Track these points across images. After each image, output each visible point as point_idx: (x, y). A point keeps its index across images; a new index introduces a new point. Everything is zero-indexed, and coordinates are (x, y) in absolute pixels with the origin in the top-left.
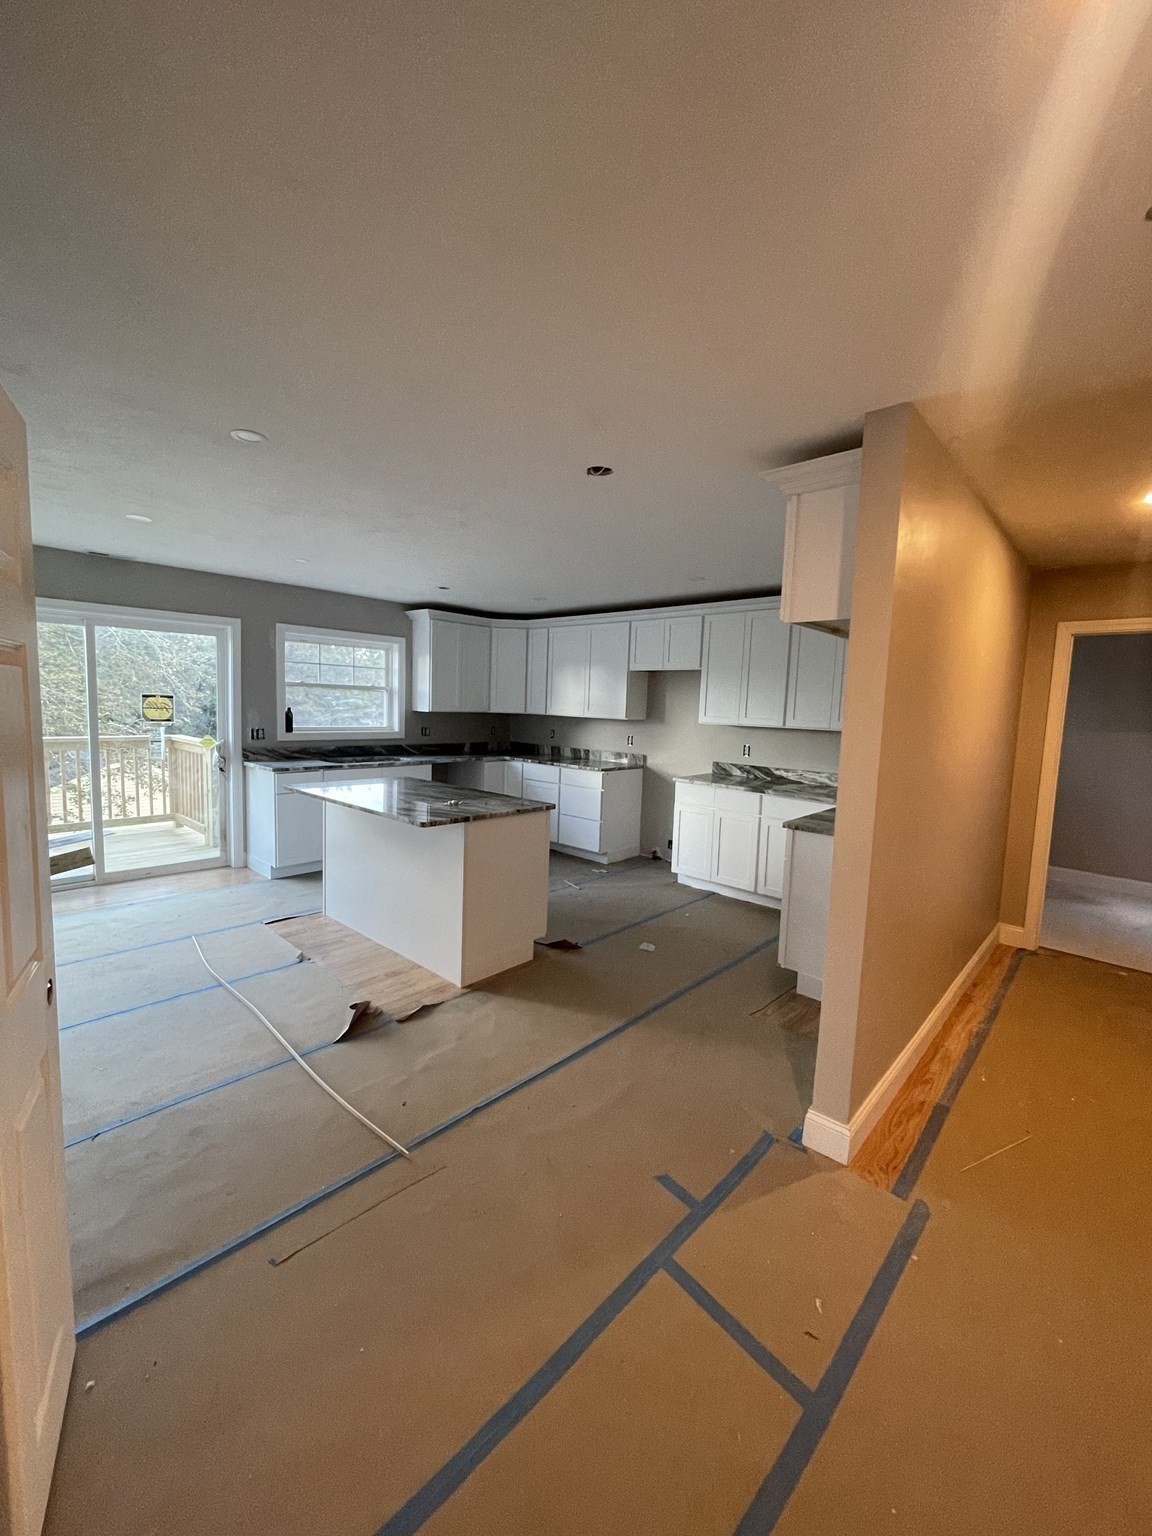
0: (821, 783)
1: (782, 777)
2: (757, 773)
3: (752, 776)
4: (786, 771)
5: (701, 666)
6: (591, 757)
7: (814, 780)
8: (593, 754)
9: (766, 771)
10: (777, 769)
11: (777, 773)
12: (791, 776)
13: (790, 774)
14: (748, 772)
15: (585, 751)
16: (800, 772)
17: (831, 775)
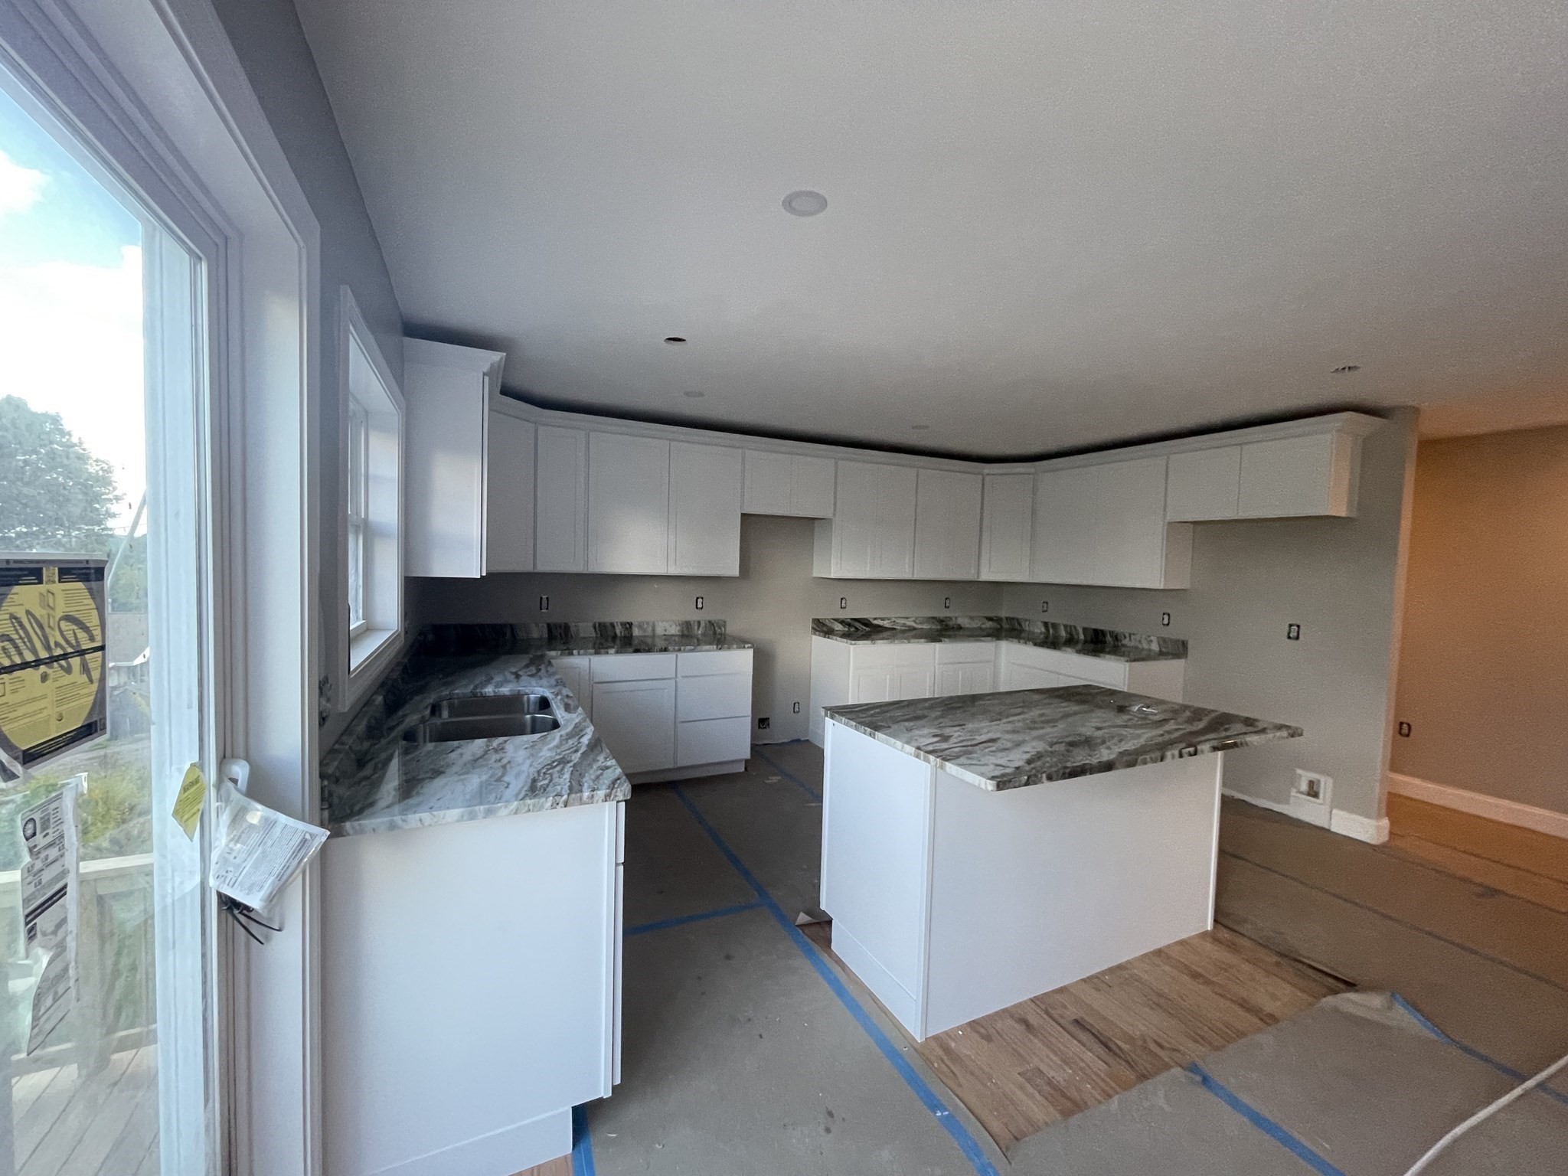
0: (909, 626)
1: (879, 626)
2: (857, 624)
3: (852, 629)
4: (883, 619)
5: (834, 514)
6: (636, 632)
7: (904, 625)
8: (640, 626)
9: (865, 622)
10: (875, 619)
11: (875, 622)
12: (886, 624)
13: (885, 622)
14: (849, 625)
15: (623, 624)
16: (893, 619)
17: (917, 618)
